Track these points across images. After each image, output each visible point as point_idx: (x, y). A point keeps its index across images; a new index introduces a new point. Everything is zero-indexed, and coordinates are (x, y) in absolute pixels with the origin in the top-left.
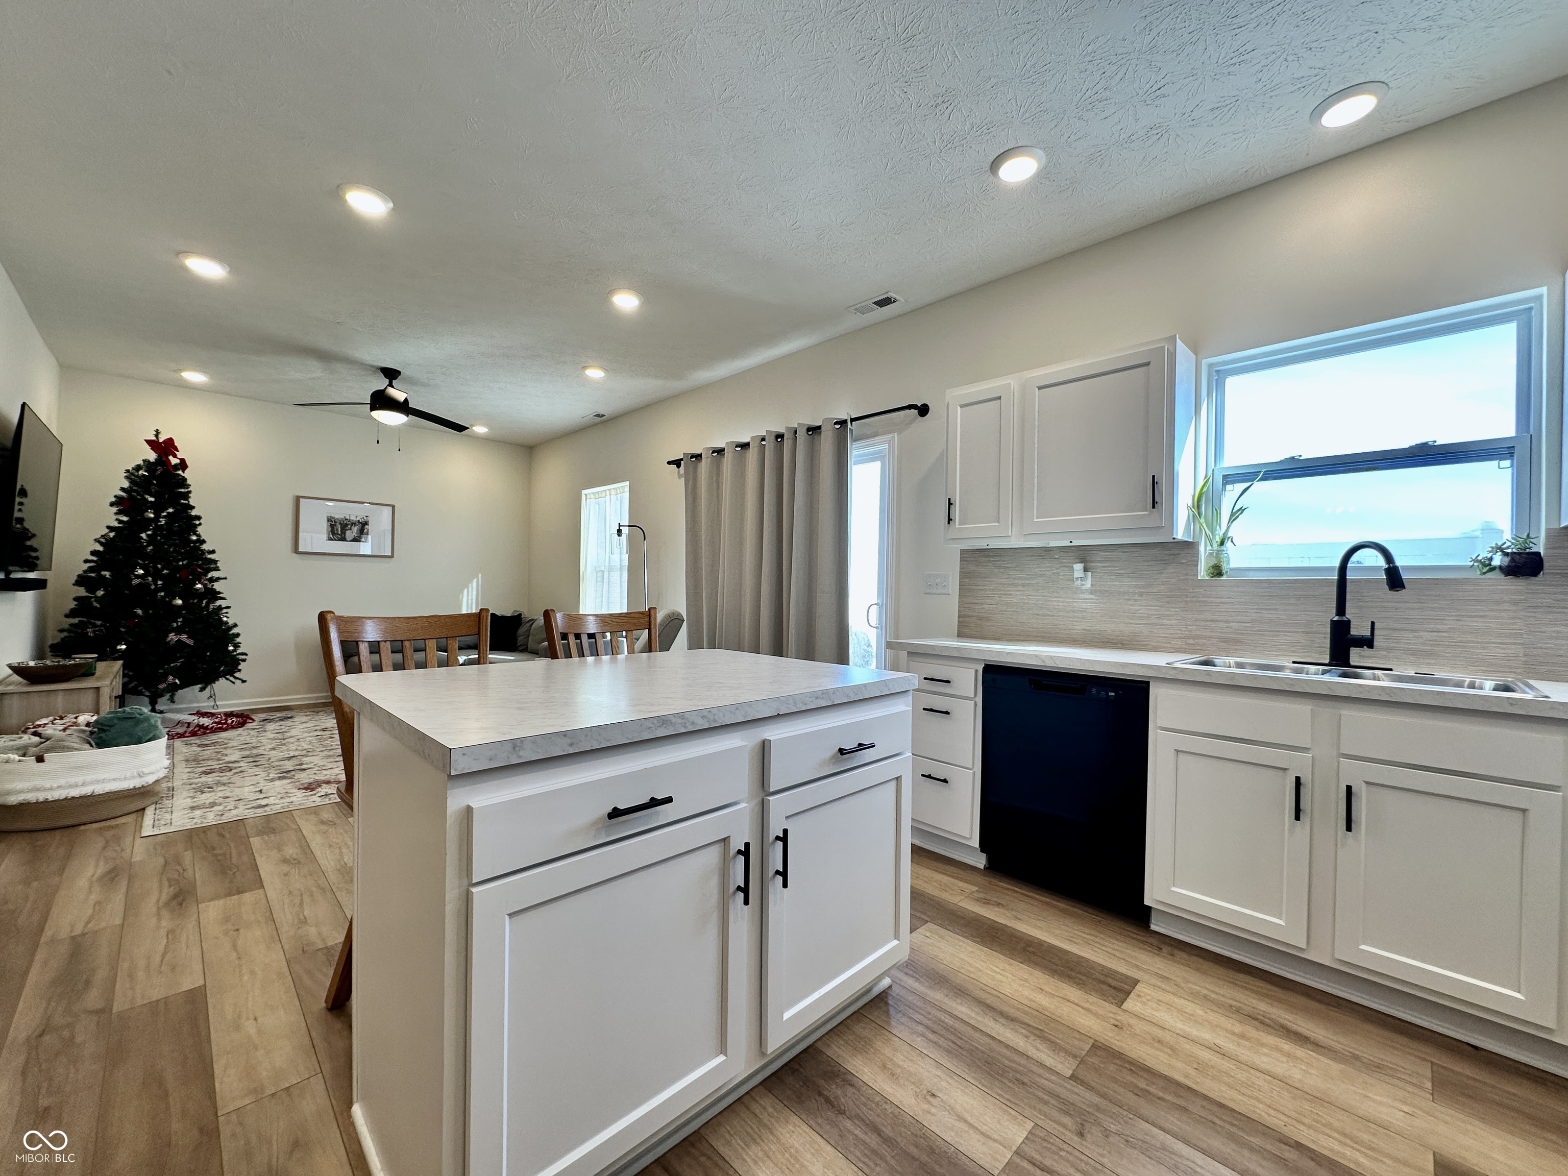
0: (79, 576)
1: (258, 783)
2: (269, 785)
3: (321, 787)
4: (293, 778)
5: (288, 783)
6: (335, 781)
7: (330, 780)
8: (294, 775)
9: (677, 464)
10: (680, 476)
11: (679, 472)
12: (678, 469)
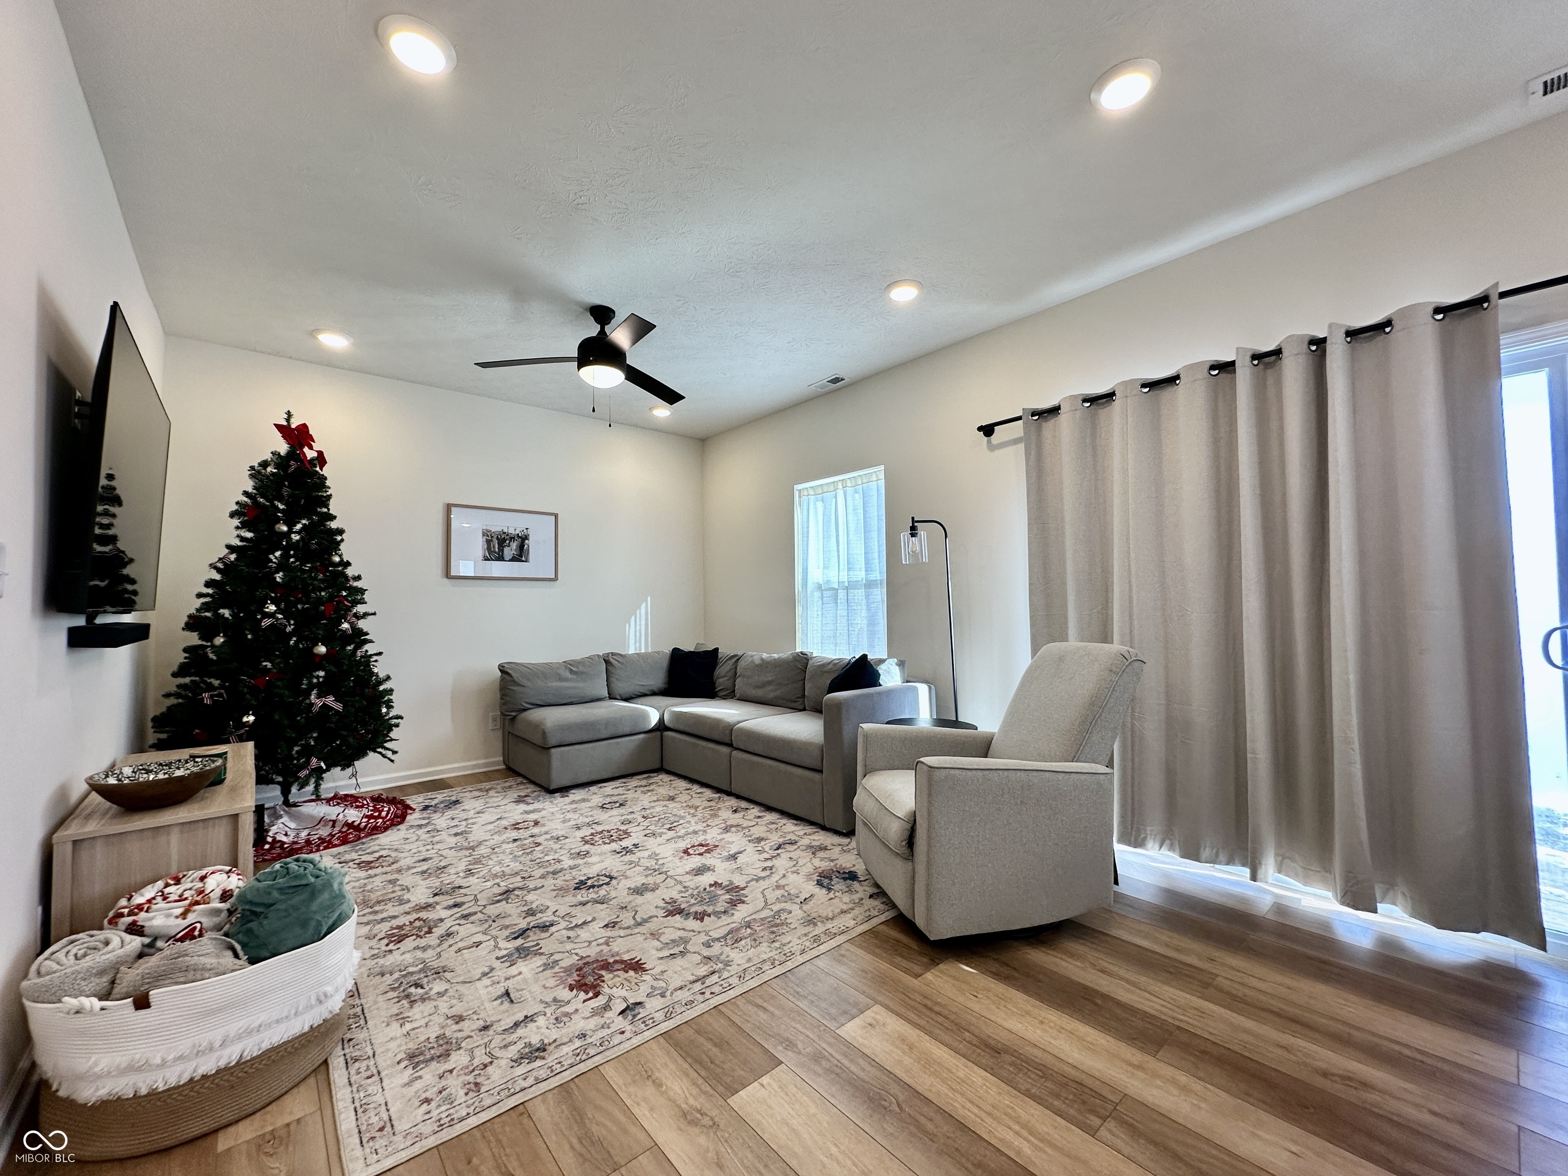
0: (190, 616)
1: (492, 969)
2: (513, 974)
3: (603, 981)
4: (542, 954)
5: (542, 969)
6: (616, 962)
7: (606, 960)
8: (538, 944)
9: (988, 430)
10: (992, 448)
11: (989, 442)
12: (986, 438)
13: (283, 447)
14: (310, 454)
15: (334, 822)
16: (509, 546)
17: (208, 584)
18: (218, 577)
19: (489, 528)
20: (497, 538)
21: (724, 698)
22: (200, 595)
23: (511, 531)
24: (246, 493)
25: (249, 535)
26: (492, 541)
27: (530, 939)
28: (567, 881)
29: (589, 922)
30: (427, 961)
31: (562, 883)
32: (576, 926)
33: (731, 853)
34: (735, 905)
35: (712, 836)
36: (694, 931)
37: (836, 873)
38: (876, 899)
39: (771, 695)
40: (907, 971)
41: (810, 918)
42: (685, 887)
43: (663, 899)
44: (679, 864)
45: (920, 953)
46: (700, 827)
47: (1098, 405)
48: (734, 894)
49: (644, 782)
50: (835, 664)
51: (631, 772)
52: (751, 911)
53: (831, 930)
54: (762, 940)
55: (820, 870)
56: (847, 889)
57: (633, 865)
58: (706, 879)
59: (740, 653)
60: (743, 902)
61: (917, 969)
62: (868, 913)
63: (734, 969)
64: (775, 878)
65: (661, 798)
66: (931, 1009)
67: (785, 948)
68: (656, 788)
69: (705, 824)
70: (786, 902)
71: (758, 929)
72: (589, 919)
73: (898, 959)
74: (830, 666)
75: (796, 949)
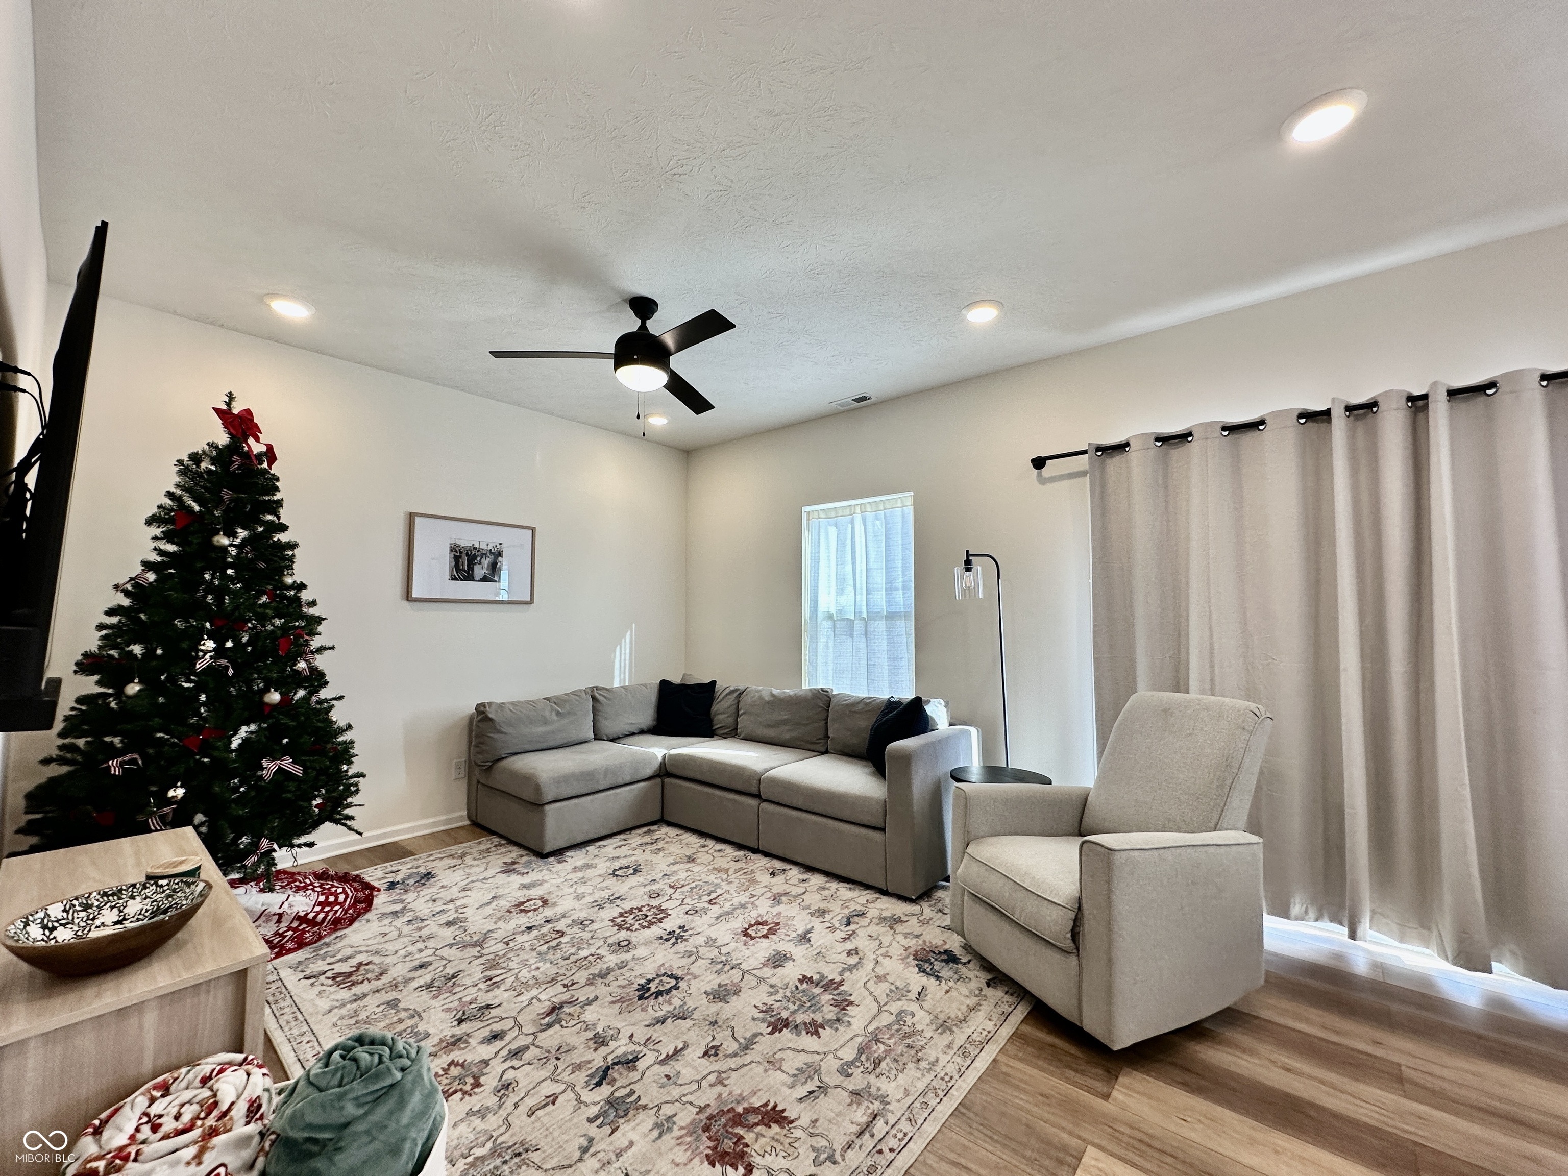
0: (86, 655)
1: (591, 1140)
2: (623, 1146)
3: (747, 1146)
4: (645, 1107)
5: (656, 1133)
6: (747, 1111)
7: (732, 1109)
8: (632, 1092)
9: (1039, 463)
10: (1042, 481)
11: (1039, 475)
12: (1036, 471)
13: (223, 439)
14: (257, 448)
15: (280, 916)
16: (480, 564)
17: (110, 612)
18: (126, 602)
19: (458, 542)
20: (467, 554)
21: (724, 736)
22: (100, 627)
23: (483, 546)
24: (170, 495)
25: (171, 548)
26: (460, 557)
27: (618, 1084)
28: (624, 987)
29: (682, 1049)
30: (495, 1134)
31: (619, 991)
32: (668, 1057)
33: (800, 932)
34: (844, 1009)
35: (764, 909)
36: (818, 1053)
37: (932, 954)
38: (995, 987)
39: (787, 736)
40: (1090, 1090)
41: (940, 1021)
42: (772, 986)
43: (755, 1006)
44: (748, 953)
45: (1087, 1062)
46: (743, 898)
47: (1170, 445)
48: (835, 992)
49: (647, 839)
50: (867, 704)
51: (630, 825)
52: (868, 1018)
53: (974, 1036)
54: (905, 1059)
55: (912, 950)
56: (956, 977)
57: (693, 958)
58: (790, 973)
59: (742, 687)
60: (851, 1003)
61: (1100, 1086)
62: (1000, 1010)
63: (896, 1110)
64: (869, 965)
65: (678, 860)
66: (1149, 1146)
67: (938, 1069)
68: (665, 846)
69: (747, 894)
70: (899, 1000)
71: (891, 1042)
72: (680, 1046)
73: (1070, 1073)
74: (860, 707)
75: (951, 1069)
